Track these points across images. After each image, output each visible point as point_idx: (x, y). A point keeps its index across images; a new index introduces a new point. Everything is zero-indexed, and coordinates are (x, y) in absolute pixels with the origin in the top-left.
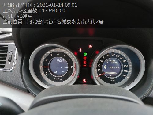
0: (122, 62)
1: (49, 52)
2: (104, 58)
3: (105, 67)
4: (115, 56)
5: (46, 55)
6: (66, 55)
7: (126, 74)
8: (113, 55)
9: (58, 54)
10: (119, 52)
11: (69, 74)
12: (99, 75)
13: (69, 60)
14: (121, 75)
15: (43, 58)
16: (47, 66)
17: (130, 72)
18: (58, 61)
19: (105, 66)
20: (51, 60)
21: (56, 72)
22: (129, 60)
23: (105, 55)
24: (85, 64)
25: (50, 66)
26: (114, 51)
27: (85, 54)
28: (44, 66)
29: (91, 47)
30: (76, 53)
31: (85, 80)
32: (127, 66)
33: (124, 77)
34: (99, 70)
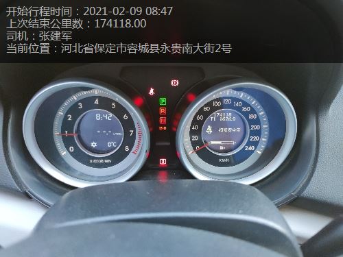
0: (247, 118)
1: (75, 98)
2: (206, 109)
3: (209, 130)
4: (233, 104)
5: (67, 104)
6: (117, 104)
7: (256, 144)
8: (227, 102)
9: (97, 102)
10: (241, 95)
11: (127, 148)
12: (194, 149)
13: (126, 117)
14: (244, 148)
15: (61, 113)
16: (70, 131)
17: (263, 139)
18: (98, 117)
19: (209, 126)
20: (82, 116)
21: (94, 145)
22: (262, 113)
23: (209, 104)
24: (163, 126)
25: (78, 131)
26: (230, 92)
27: (163, 101)
28: (63, 132)
29: (175, 83)
30: (140, 100)
31: (163, 161)
32: (257, 127)
33: (252, 152)
34: (195, 138)
